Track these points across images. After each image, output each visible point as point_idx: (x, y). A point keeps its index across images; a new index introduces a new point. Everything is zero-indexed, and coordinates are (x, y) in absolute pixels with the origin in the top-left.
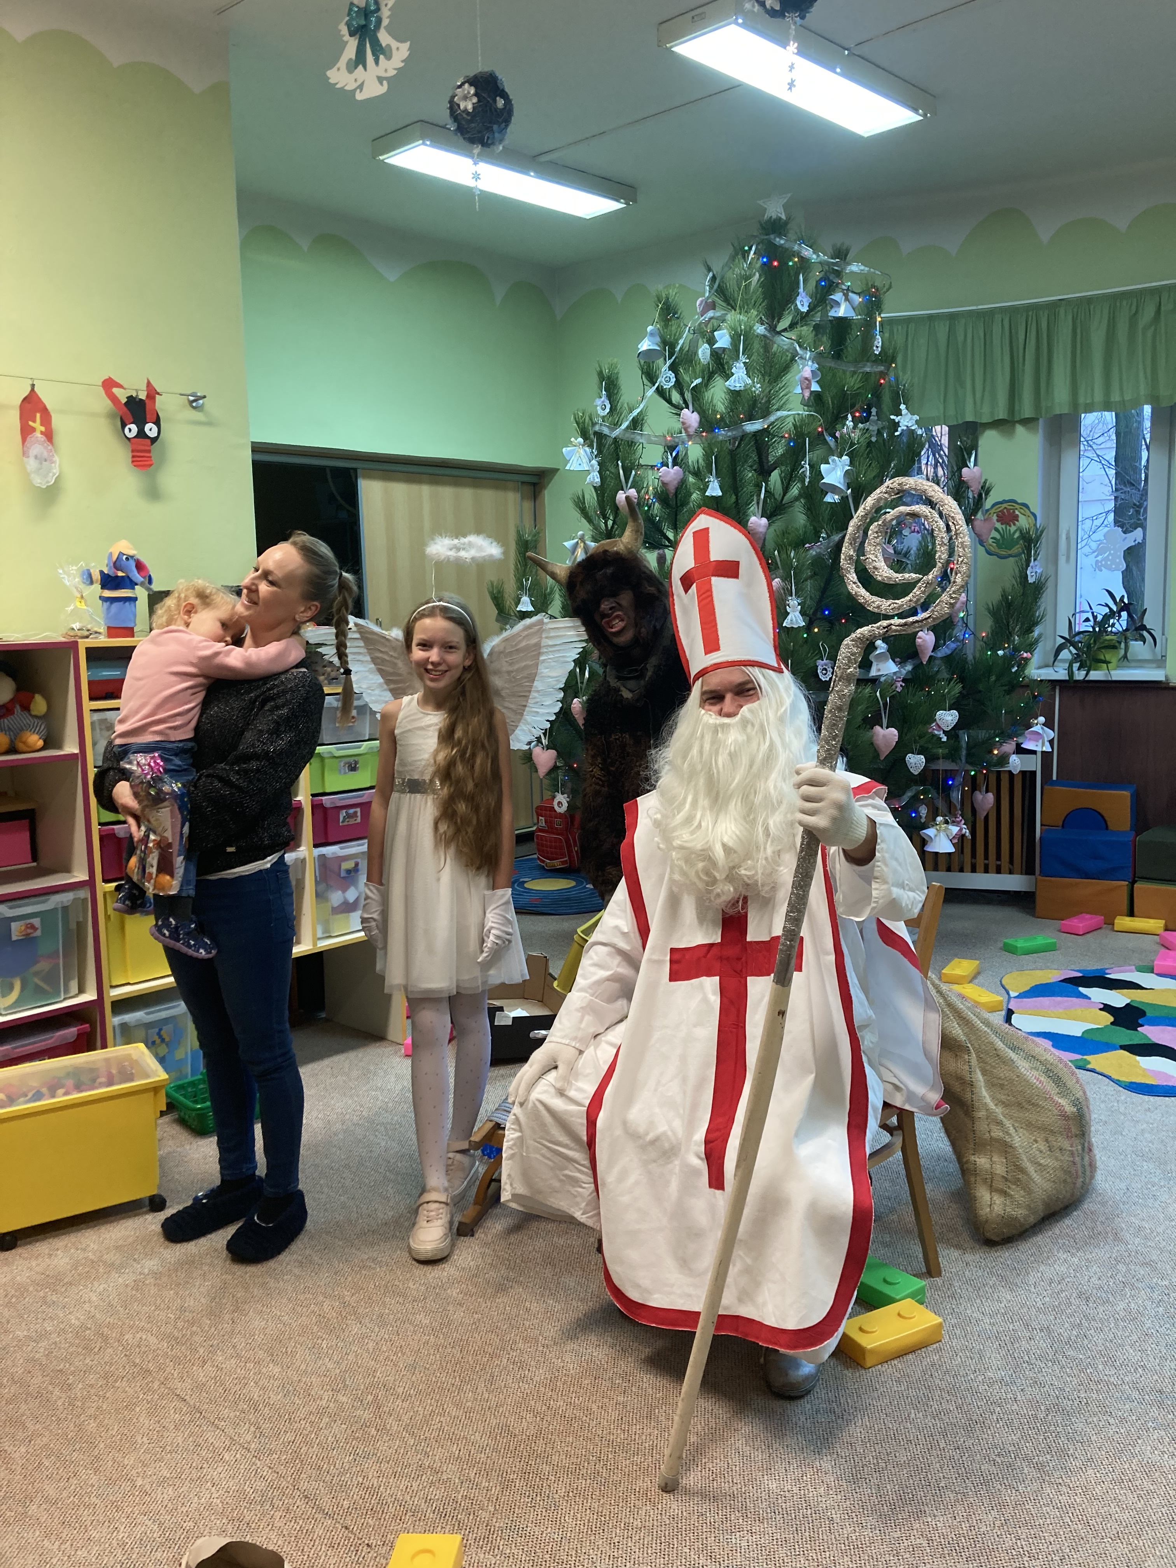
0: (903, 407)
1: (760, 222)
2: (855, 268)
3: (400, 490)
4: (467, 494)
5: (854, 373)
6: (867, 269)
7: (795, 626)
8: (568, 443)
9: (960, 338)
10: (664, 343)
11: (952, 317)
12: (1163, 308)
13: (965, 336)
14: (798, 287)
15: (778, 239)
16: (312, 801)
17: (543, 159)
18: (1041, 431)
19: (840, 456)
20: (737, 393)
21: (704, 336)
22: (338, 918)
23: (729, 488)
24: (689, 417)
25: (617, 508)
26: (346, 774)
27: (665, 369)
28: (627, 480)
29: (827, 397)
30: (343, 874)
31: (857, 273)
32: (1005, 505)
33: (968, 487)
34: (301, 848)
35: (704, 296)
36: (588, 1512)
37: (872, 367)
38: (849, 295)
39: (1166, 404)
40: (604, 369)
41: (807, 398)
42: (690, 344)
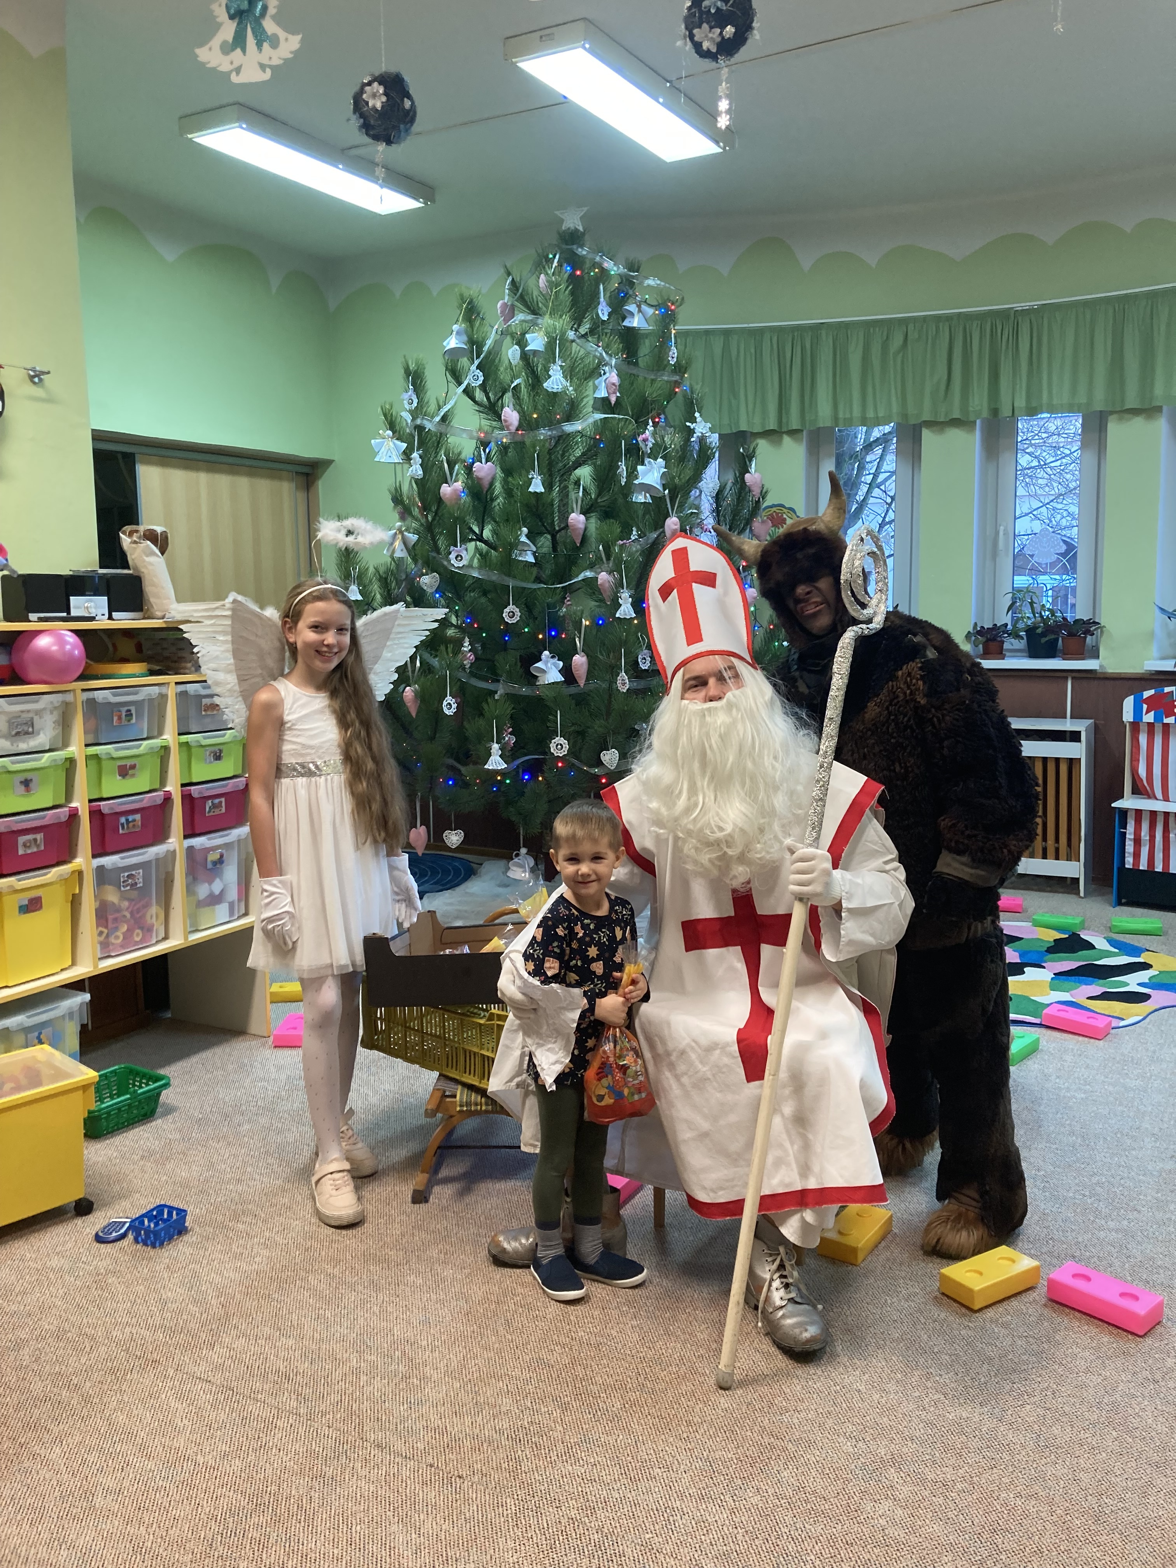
0: (697, 415)
1: (559, 233)
2: (651, 282)
3: (178, 477)
5: (653, 381)
6: (663, 283)
7: (628, 617)
8: (376, 435)
9: (734, 353)
10: (472, 342)
11: (727, 333)
12: (910, 337)
13: (738, 352)
14: (599, 298)
15: (580, 250)
16: (182, 791)
17: (354, 152)
18: (804, 442)
19: (655, 459)
20: (555, 394)
21: (513, 338)
22: (205, 911)
23: (548, 485)
24: (510, 415)
25: (440, 501)
26: (211, 762)
27: (473, 367)
28: (451, 474)
29: (626, 402)
30: (210, 866)
31: (653, 287)
32: (774, 509)
33: (750, 491)
34: (170, 840)
35: (503, 299)
36: (649, 1417)
37: (669, 376)
38: (644, 307)
39: (912, 421)
40: (410, 364)
41: (613, 403)
42: (498, 344)
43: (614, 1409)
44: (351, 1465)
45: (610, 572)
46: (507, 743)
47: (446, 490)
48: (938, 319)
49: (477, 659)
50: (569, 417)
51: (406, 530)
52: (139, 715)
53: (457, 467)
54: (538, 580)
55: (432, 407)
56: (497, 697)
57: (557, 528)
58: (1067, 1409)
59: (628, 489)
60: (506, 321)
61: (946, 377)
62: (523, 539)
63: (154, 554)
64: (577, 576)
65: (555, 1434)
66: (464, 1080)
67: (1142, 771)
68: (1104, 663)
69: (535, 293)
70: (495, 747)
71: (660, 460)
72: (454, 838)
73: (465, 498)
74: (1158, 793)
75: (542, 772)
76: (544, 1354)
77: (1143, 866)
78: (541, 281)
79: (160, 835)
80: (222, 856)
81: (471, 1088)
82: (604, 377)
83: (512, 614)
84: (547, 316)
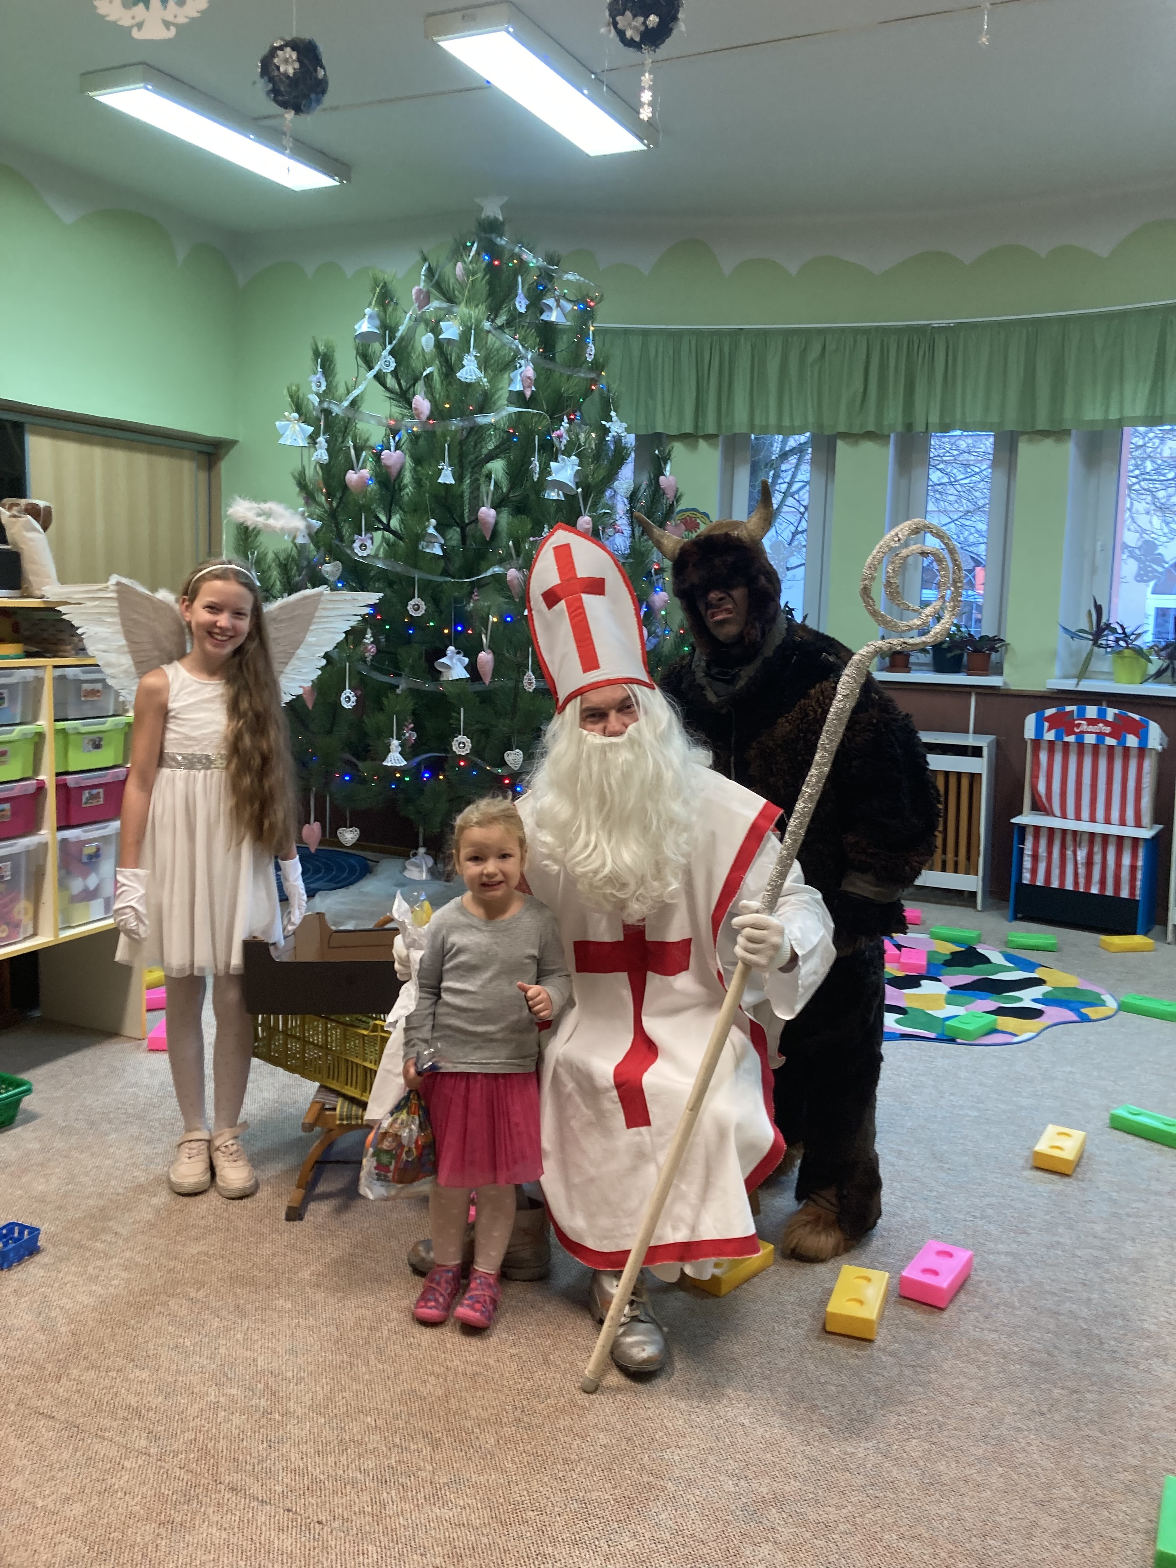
0: (613, 414)
1: (478, 221)
2: (571, 277)
3: (73, 451)
4: (141, 459)
5: (569, 377)
6: (582, 279)
8: (282, 417)
9: (652, 353)
10: (384, 326)
11: (646, 333)
12: (827, 348)
13: (657, 353)
14: (517, 290)
15: (499, 239)
16: (57, 781)
17: (265, 122)
18: (720, 447)
19: (569, 456)
20: (469, 385)
21: (427, 325)
22: (80, 906)
23: (459, 477)
24: (422, 403)
25: (345, 487)
26: (89, 751)
27: (385, 353)
28: (358, 460)
29: (542, 397)
30: (85, 860)
31: (572, 282)
32: (688, 513)
33: (664, 494)
34: (42, 832)
35: (419, 285)
36: (524, 1455)
37: (585, 373)
38: (562, 302)
39: (827, 432)
40: (319, 345)
41: (528, 397)
42: (411, 331)
43: (488, 1446)
44: (203, 1509)
45: (519, 569)
46: (407, 740)
47: (352, 476)
48: (856, 331)
49: (379, 651)
50: (482, 409)
51: (309, 516)
52: (13, 700)
53: (364, 453)
54: (445, 573)
55: (342, 390)
56: (398, 691)
57: (467, 521)
58: (953, 1443)
59: (541, 485)
60: (420, 307)
61: (862, 390)
62: (431, 530)
63: (35, 530)
64: (486, 571)
65: (424, 1474)
66: (344, 1091)
67: (1042, 788)
68: (1007, 681)
69: (452, 281)
70: (395, 743)
71: (573, 458)
72: (349, 836)
73: (372, 486)
74: (1057, 810)
75: (443, 771)
76: (416, 1385)
77: (1040, 882)
78: (457, 268)
79: (32, 825)
80: (98, 849)
81: (352, 1100)
82: (520, 370)
83: (417, 607)
84: (463, 305)
